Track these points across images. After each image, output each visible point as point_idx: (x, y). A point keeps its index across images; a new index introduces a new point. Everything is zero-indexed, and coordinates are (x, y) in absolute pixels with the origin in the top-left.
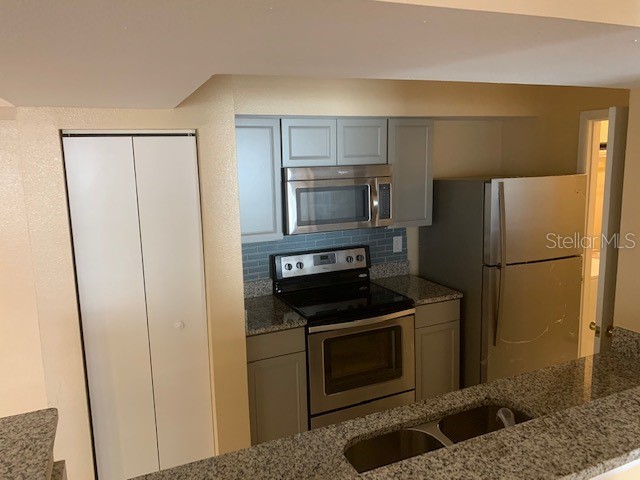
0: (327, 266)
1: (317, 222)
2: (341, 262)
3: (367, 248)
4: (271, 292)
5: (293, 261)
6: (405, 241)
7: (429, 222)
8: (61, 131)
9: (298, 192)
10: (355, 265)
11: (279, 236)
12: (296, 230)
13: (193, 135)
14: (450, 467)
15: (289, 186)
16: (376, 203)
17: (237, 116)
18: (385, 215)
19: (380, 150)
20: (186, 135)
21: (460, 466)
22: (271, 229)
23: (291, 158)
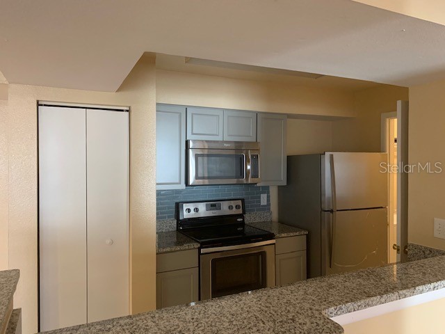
0: (215, 211)
1: (209, 178)
2: (225, 209)
3: (243, 200)
4: (176, 229)
5: (192, 206)
6: (268, 197)
7: (285, 183)
8: (38, 102)
9: (197, 156)
10: (234, 211)
11: (183, 186)
12: (194, 182)
13: (127, 111)
14: (296, 294)
15: (191, 152)
16: (249, 167)
17: (157, 104)
18: (255, 176)
19: (252, 133)
20: (122, 111)
21: (303, 293)
22: (178, 181)
23: (193, 134)
